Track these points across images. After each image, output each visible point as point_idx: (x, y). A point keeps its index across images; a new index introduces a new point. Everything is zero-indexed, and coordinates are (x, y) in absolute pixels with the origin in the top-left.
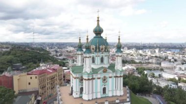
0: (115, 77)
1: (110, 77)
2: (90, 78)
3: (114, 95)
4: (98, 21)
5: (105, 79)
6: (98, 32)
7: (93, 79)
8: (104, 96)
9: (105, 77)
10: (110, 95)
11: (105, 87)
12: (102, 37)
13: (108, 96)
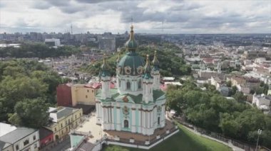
0: (139, 110)
1: (134, 109)
2: (107, 105)
7: (111, 107)
8: (126, 130)
9: (126, 107)
10: (133, 131)
11: (128, 119)
13: (131, 132)
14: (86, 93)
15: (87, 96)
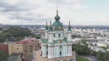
0: (67, 45)
1: (64, 45)
2: (52, 46)
3: (67, 56)
4: (57, 12)
5: (61, 47)
6: (57, 19)
7: (54, 46)
8: (60, 56)
9: (61, 45)
11: (61, 51)
12: (59, 22)
13: (63, 57)
14: (18, 47)
15: (18, 49)
